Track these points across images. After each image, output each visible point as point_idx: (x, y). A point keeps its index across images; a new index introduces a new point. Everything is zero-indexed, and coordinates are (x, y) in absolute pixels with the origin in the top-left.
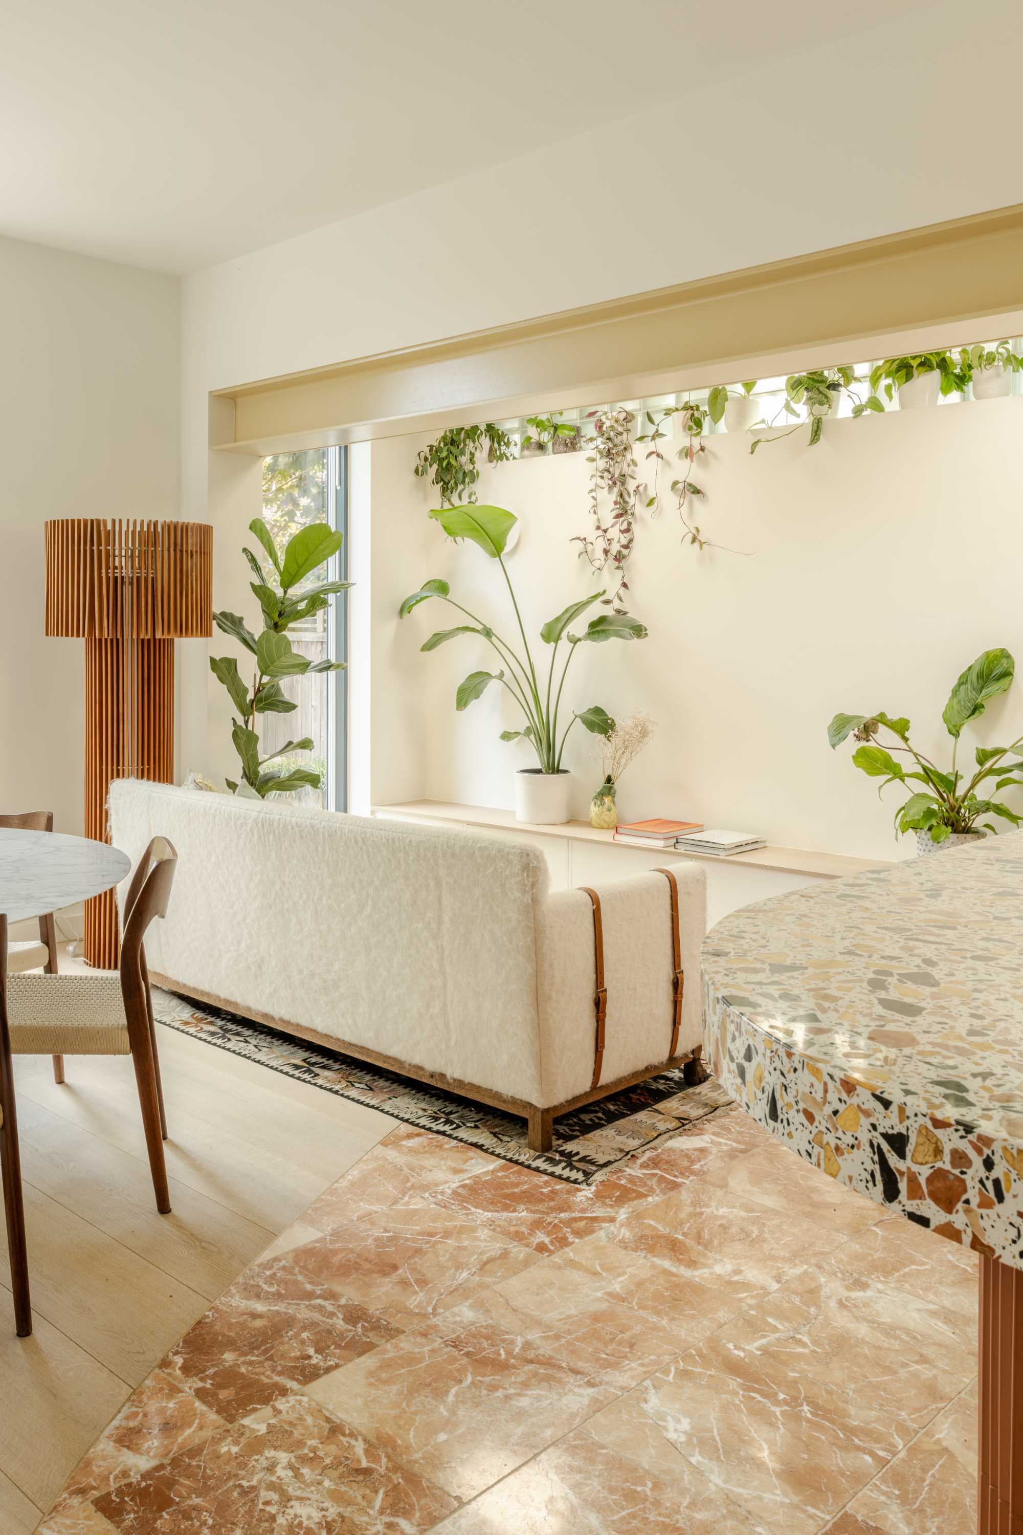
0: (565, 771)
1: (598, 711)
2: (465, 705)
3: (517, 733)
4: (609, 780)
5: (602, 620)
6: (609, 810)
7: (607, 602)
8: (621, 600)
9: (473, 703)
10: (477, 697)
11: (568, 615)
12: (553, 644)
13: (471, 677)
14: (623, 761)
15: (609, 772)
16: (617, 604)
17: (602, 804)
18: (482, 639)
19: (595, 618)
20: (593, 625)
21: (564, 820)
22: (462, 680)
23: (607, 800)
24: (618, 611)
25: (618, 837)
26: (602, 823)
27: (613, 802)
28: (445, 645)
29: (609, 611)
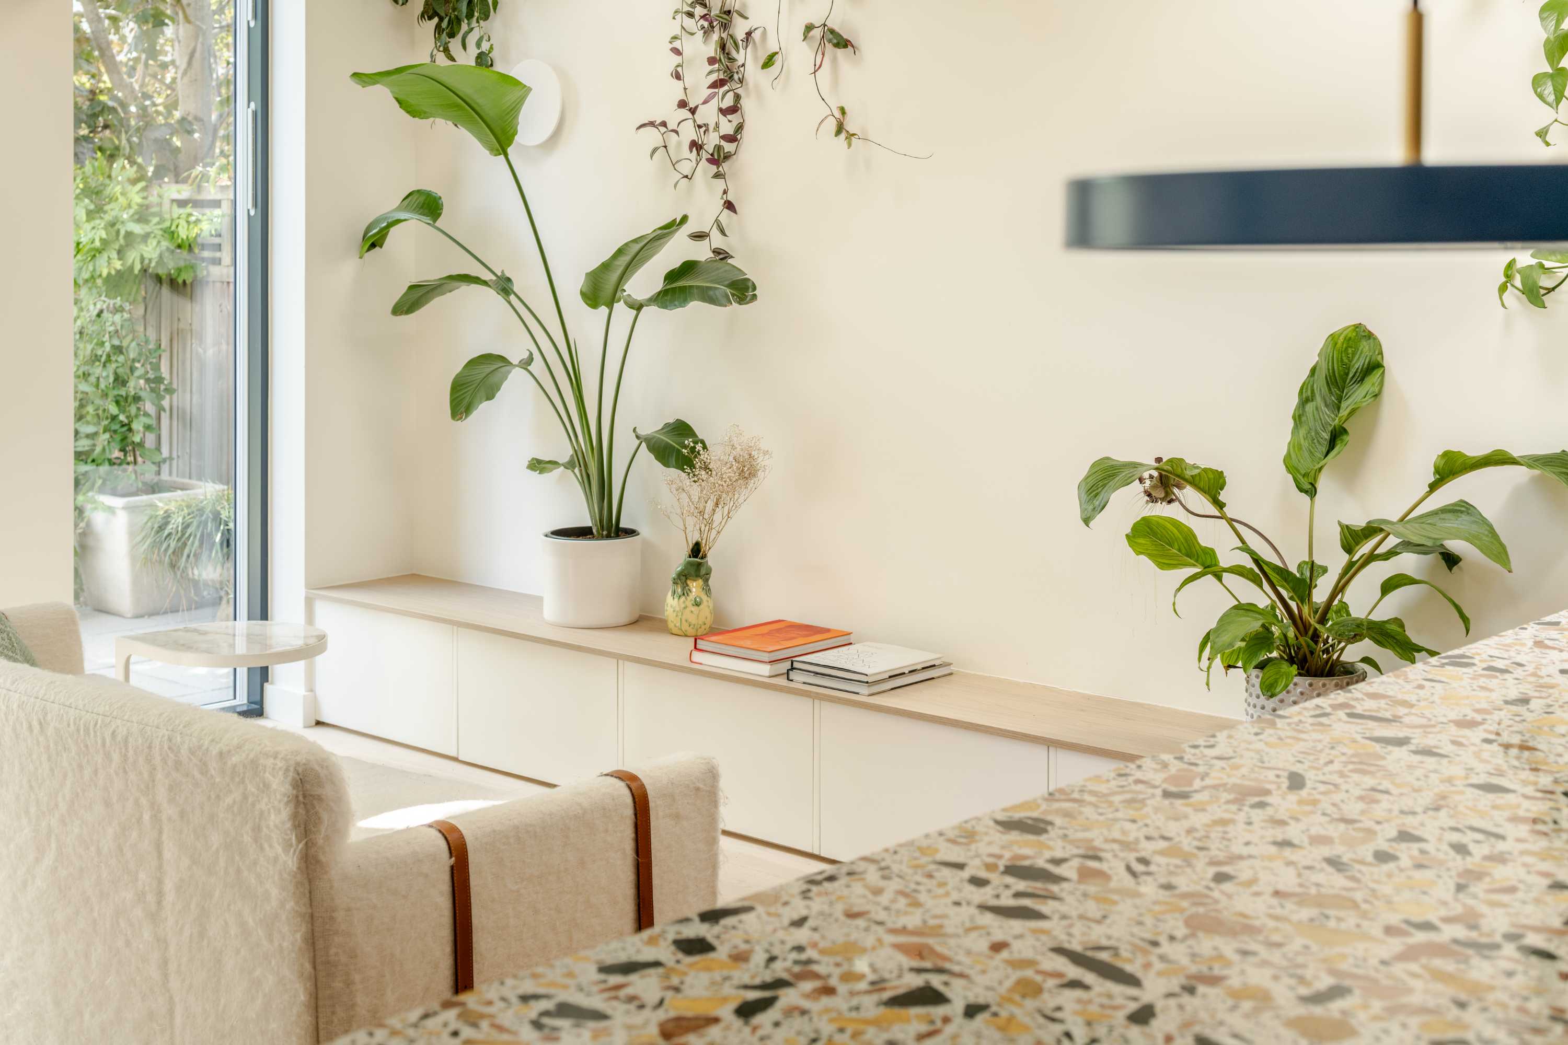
0: (631, 532)
1: (681, 429)
2: (468, 410)
3: (554, 463)
4: (696, 550)
5: (688, 268)
6: (697, 604)
7: (699, 236)
8: (723, 232)
9: (484, 408)
10: (490, 397)
11: (624, 260)
12: (604, 310)
13: (473, 363)
14: (717, 517)
15: (695, 537)
16: (717, 240)
17: (686, 592)
18: (491, 296)
19: (676, 264)
20: (672, 276)
21: (624, 619)
22: (458, 369)
23: (695, 586)
24: (717, 252)
25: (697, 656)
26: (685, 627)
27: (707, 590)
28: (436, 304)
29: (701, 253)
